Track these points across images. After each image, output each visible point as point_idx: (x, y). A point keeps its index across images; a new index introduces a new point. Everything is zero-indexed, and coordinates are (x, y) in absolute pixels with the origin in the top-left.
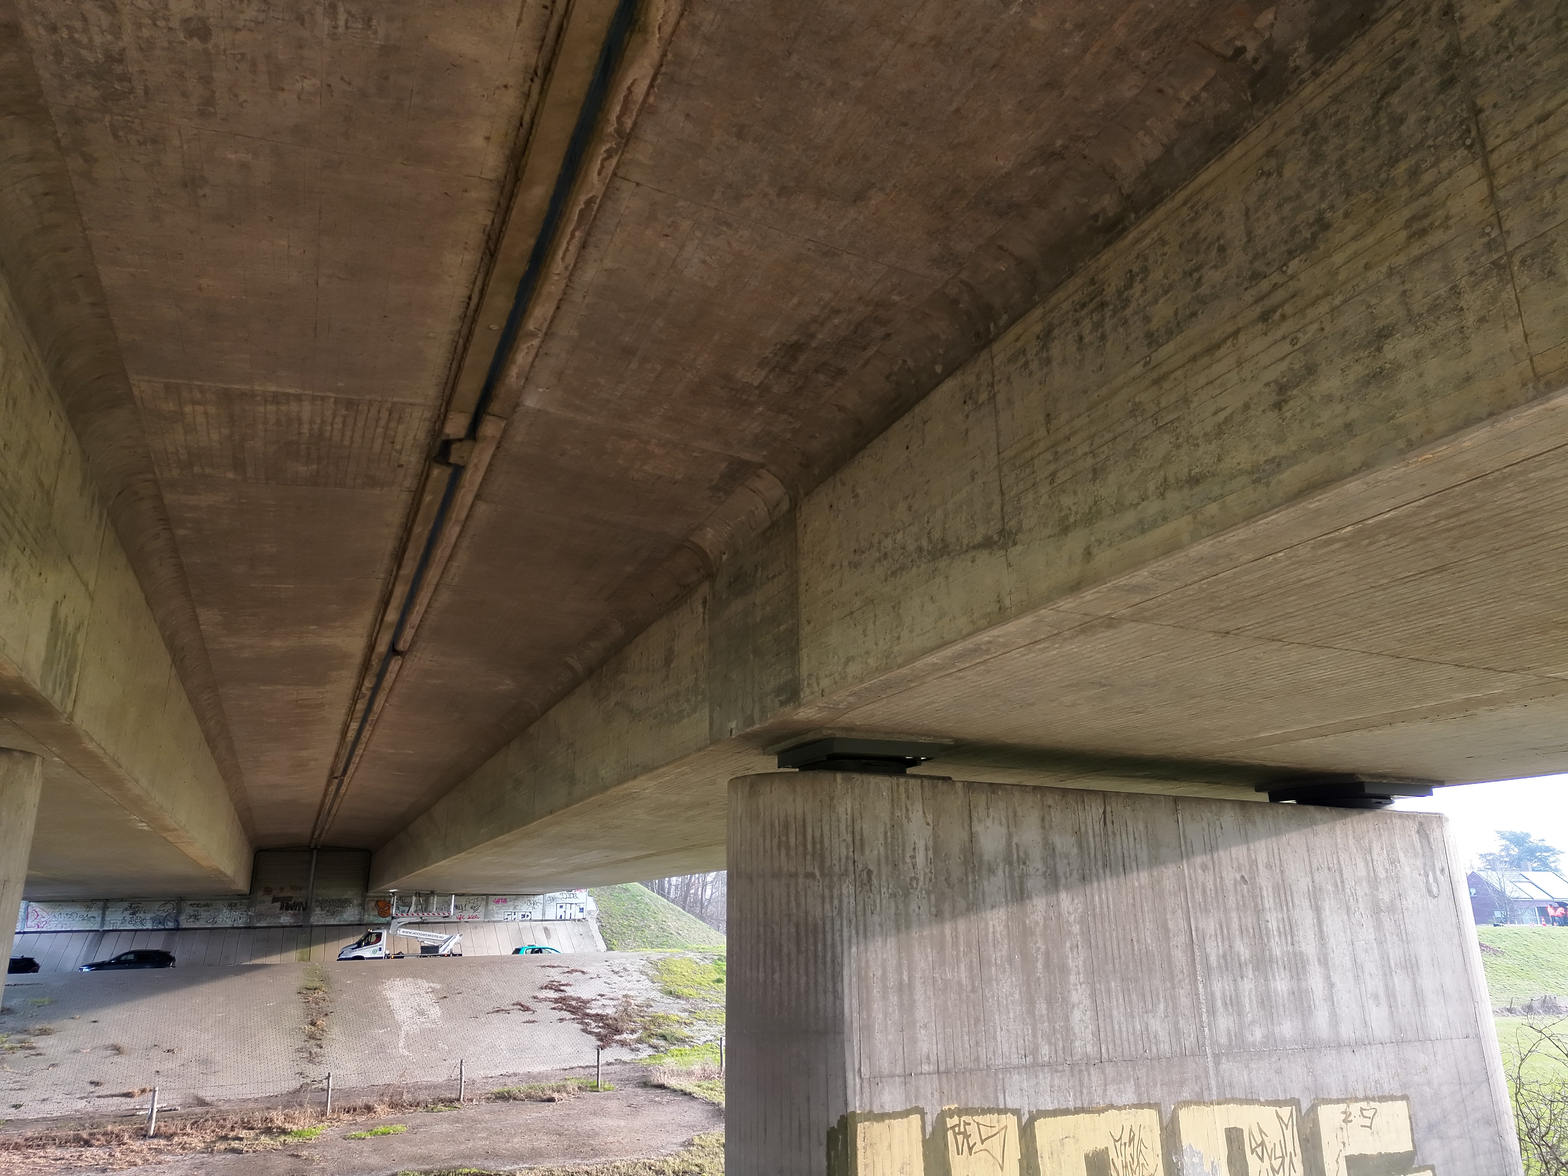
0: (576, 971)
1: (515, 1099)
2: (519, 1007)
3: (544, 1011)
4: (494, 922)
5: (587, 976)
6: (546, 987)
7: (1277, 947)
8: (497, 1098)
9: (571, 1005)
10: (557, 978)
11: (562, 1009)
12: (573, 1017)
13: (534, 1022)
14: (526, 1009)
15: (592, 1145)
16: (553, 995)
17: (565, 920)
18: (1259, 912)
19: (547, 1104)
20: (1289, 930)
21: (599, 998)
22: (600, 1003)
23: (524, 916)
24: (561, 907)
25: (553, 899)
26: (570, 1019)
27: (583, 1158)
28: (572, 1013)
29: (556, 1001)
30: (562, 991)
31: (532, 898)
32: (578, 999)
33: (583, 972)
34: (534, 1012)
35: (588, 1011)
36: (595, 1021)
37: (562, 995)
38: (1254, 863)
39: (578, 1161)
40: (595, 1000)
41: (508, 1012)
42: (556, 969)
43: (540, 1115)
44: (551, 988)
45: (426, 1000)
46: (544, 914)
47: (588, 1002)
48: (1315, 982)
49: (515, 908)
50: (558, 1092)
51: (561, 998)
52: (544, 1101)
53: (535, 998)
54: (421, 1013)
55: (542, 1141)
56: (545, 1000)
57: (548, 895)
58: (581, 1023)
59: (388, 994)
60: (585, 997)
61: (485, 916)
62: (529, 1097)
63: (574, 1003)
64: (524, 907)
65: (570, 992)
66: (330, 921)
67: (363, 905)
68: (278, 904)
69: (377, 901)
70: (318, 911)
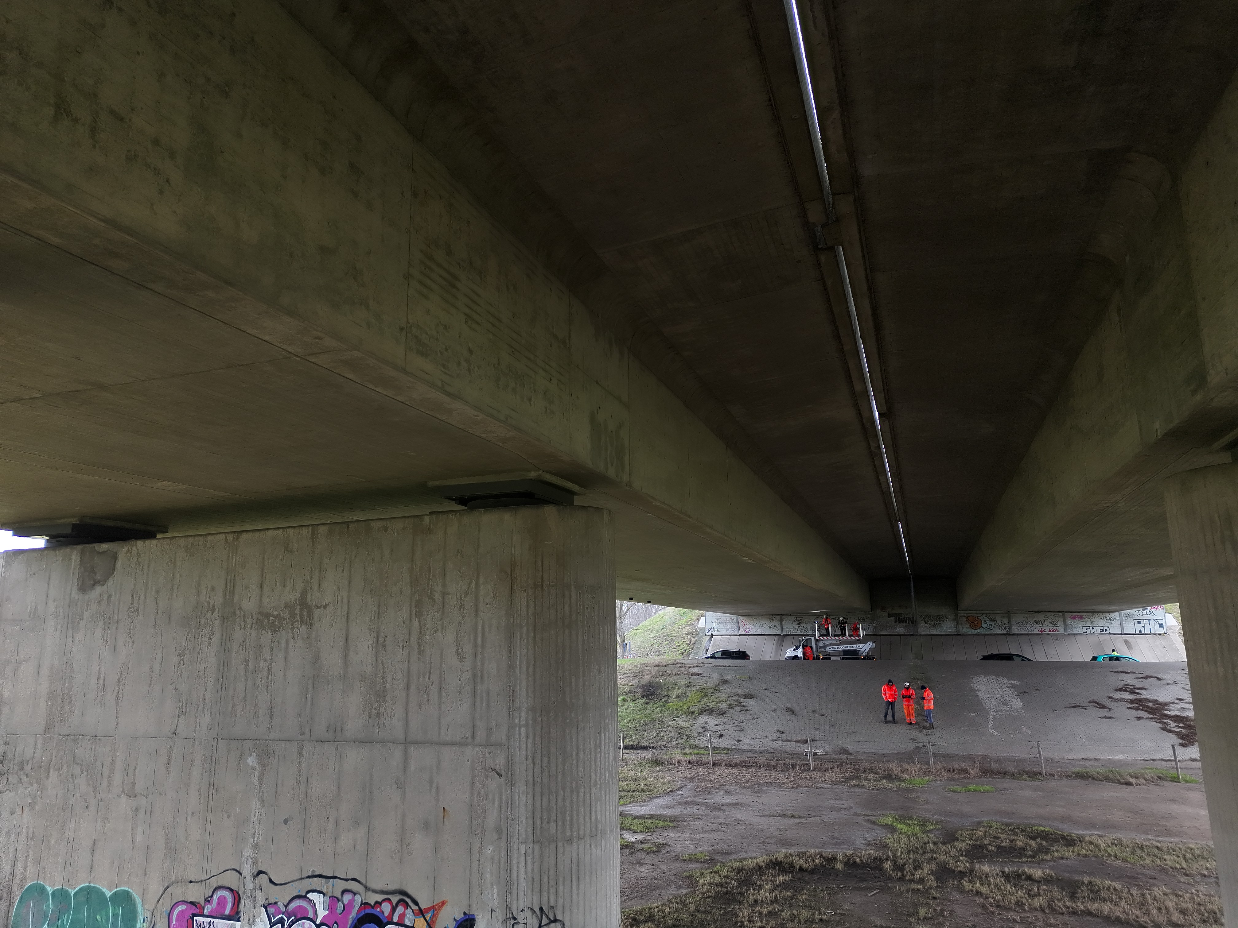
0: (1151, 677)
1: (1094, 779)
2: (1096, 705)
3: (1121, 710)
4: (1074, 635)
5: (1164, 682)
6: (1120, 690)
8: (1077, 776)
9: (1148, 706)
10: (1130, 682)
11: (1139, 709)
12: (1151, 716)
13: (1110, 718)
14: (1103, 707)
15: (1165, 826)
16: (1128, 696)
17: (1145, 634)
19: (1125, 786)
21: (1177, 701)
22: (1178, 706)
23: (1102, 630)
24: (1139, 623)
25: (1129, 616)
26: (1147, 718)
27: (1156, 836)
28: (1149, 713)
29: (1132, 702)
30: (1138, 693)
31: (1107, 615)
32: (1155, 701)
33: (1158, 678)
34: (1110, 709)
35: (1166, 712)
36: (1175, 721)
37: (1138, 697)
39: (1150, 837)
40: (1173, 703)
41: (1084, 708)
42: (1129, 675)
43: (1116, 794)
44: (1126, 691)
45: (1008, 694)
46: (1122, 628)
47: (1166, 704)
49: (1092, 623)
50: (1137, 778)
51: (1136, 699)
52: (1122, 784)
53: (1110, 698)
54: (1005, 703)
55: (1117, 816)
56: (1121, 700)
57: (1123, 612)
58: (1160, 722)
59: (976, 687)
60: (1162, 699)
61: (1065, 629)
62: (1107, 779)
63: (1150, 704)
64: (1100, 623)
65: (1145, 695)
66: (934, 632)
67: (956, 620)
68: (893, 619)
69: (967, 617)
70: (922, 624)
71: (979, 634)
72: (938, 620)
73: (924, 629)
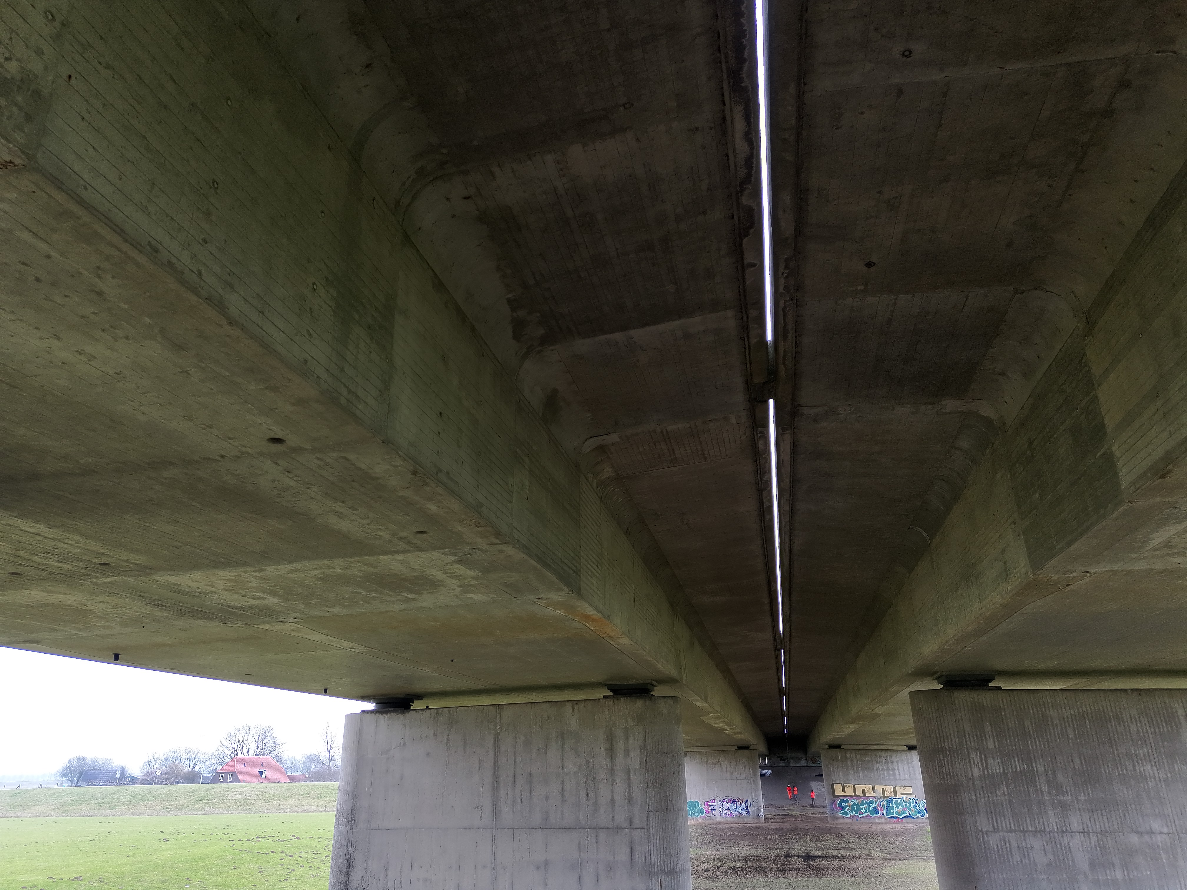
7: (890, 768)
18: (888, 764)
20: (893, 765)
38: (887, 757)
48: (897, 772)
59: (811, 785)
66: (797, 765)
67: (806, 760)
68: (779, 759)
69: (811, 759)
70: (792, 761)
71: (817, 766)
72: (798, 760)
73: (792, 764)
